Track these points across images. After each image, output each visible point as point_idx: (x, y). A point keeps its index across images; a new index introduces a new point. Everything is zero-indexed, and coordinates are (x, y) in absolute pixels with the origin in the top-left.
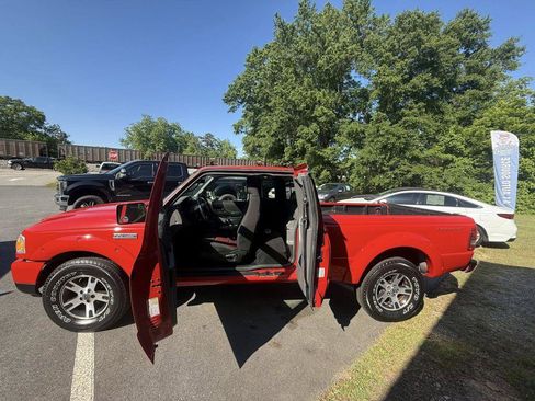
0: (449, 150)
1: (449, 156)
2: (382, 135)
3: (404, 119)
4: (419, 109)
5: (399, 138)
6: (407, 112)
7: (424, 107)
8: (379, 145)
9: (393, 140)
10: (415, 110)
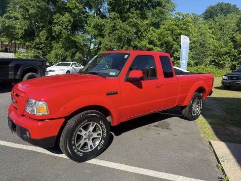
0: (151, 42)
1: (151, 46)
2: (118, 30)
3: (130, 20)
4: (137, 15)
5: (128, 33)
6: (131, 15)
7: (140, 14)
8: (117, 36)
9: (125, 34)
10: (135, 15)
